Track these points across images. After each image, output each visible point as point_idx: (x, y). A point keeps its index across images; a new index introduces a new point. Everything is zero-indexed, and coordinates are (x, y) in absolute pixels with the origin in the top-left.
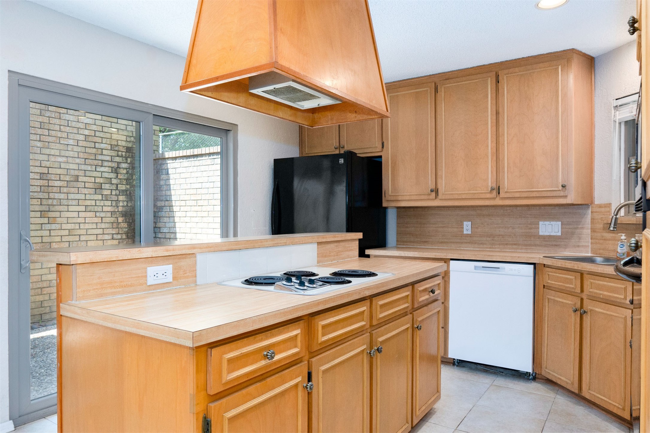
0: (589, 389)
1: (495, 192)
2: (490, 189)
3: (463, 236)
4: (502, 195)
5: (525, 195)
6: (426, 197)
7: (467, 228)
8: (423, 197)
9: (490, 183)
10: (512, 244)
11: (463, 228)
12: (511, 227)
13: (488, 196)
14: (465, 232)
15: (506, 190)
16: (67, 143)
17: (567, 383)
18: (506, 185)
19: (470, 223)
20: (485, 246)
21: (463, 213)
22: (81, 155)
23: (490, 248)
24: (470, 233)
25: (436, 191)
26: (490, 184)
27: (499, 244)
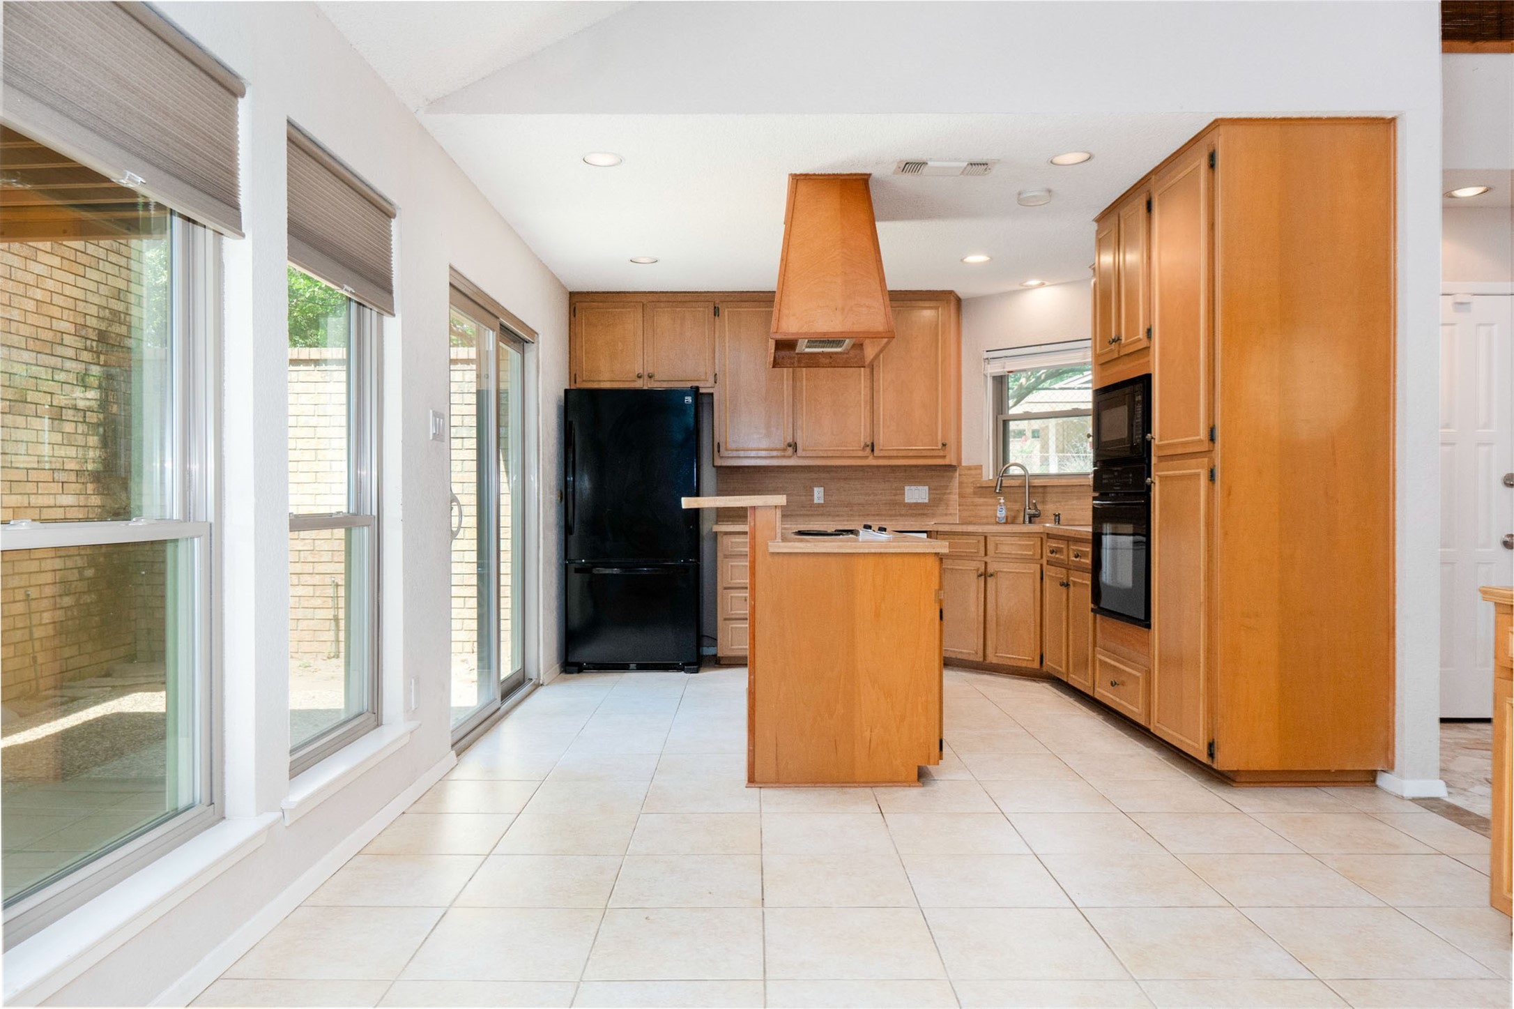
0: (996, 653)
1: (868, 449)
2: (862, 444)
3: (812, 505)
4: (876, 453)
5: (901, 454)
6: (779, 453)
7: (818, 494)
8: (775, 453)
9: (864, 438)
10: (874, 515)
11: (813, 495)
12: (873, 493)
13: (860, 454)
14: (816, 501)
15: (881, 448)
16: (9, 317)
17: (969, 654)
18: (881, 442)
19: (822, 489)
20: (841, 518)
21: (814, 475)
22: (31, 344)
23: (848, 521)
24: (822, 502)
25: (794, 446)
26: (862, 439)
27: (859, 516)
